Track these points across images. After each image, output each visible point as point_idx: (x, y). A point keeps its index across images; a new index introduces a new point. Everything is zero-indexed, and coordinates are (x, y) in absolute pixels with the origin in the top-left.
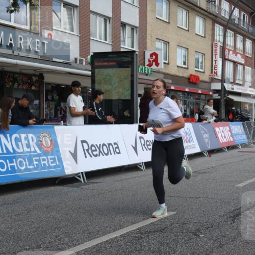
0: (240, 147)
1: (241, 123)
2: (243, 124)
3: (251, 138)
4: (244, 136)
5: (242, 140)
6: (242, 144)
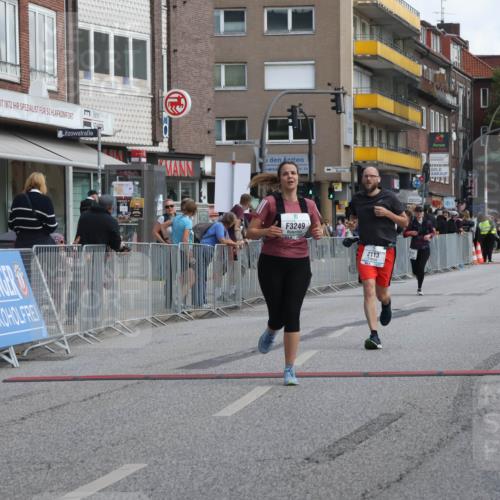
0: (14, 360)
1: (15, 253)
2: (27, 261)
3: (61, 318)
4: (31, 311)
5: (22, 327)
6: (22, 344)
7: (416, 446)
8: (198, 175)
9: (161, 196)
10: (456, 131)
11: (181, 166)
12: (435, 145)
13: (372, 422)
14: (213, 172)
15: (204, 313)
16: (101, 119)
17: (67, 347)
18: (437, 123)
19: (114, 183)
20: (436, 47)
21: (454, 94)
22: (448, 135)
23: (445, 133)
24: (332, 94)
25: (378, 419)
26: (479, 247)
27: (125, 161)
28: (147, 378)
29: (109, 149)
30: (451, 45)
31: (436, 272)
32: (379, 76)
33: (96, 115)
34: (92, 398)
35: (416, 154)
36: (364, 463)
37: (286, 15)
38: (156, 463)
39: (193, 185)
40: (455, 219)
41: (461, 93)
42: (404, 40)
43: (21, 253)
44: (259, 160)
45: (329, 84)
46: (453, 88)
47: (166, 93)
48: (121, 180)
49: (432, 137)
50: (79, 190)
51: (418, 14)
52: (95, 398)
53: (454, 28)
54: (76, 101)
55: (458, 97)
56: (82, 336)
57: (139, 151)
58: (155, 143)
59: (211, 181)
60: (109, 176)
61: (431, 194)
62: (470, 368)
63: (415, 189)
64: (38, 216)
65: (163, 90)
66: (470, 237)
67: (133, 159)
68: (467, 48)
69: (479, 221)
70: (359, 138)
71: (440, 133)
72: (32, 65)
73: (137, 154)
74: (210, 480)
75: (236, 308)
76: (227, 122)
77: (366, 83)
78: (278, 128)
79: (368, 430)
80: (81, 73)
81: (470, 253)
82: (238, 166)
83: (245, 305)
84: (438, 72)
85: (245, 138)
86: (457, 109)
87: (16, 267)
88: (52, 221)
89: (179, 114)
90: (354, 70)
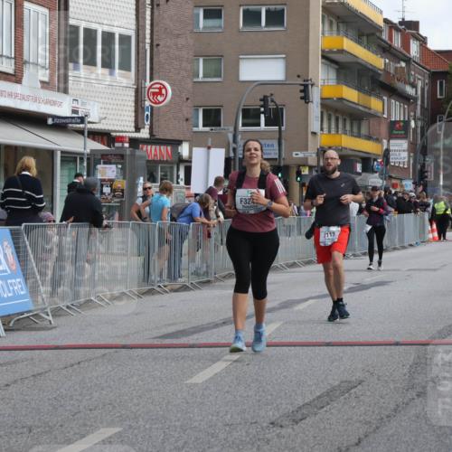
0: (1, 330)
2: (16, 237)
4: (18, 285)
5: (9, 299)
6: (9, 315)
7: (373, 412)
8: (176, 159)
9: (142, 178)
10: (414, 119)
11: (160, 150)
12: (395, 132)
13: (333, 389)
14: (190, 157)
15: (178, 286)
16: (88, 107)
17: (50, 318)
18: (397, 112)
19: (99, 166)
20: (397, 42)
21: (414, 86)
22: (407, 123)
23: (404, 121)
24: (302, 85)
25: (339, 386)
26: (435, 226)
27: (109, 146)
28: (124, 347)
29: (95, 135)
30: (411, 41)
31: (395, 249)
32: (345, 68)
33: (83, 104)
34: (72, 365)
35: (378, 140)
36: (325, 428)
37: (260, 13)
38: (130, 427)
39: (172, 168)
40: (413, 200)
41: (420, 84)
42: (368, 36)
43: (11, 231)
44: (232, 145)
45: (299, 76)
46: (412, 80)
47: (148, 84)
48: (105, 163)
49: (393, 125)
50: (66, 172)
51: (381, 12)
52: (75, 366)
53: (414, 25)
54: (66, 91)
55: (416, 88)
56: (64, 308)
57: (122, 137)
58: (137, 129)
59: (188, 164)
60: (94, 160)
61: (391, 177)
62: (424, 338)
63: (376, 172)
64: (28, 196)
65: (145, 81)
66: (427, 216)
67: (117, 145)
68: (426, 43)
69: (435, 202)
70: (325, 126)
71: (400, 121)
72: (25, 58)
73: (121, 139)
74: (180, 444)
75: (209, 282)
76: (204, 111)
77: (333, 75)
78: (250, 116)
79: (329, 396)
80: (71, 65)
81: (427, 231)
82: (213, 151)
83: (217, 279)
84: (399, 65)
85: (220, 125)
86: (415, 99)
87: (6, 243)
88: (41, 201)
89: (160, 103)
90: (322, 63)
